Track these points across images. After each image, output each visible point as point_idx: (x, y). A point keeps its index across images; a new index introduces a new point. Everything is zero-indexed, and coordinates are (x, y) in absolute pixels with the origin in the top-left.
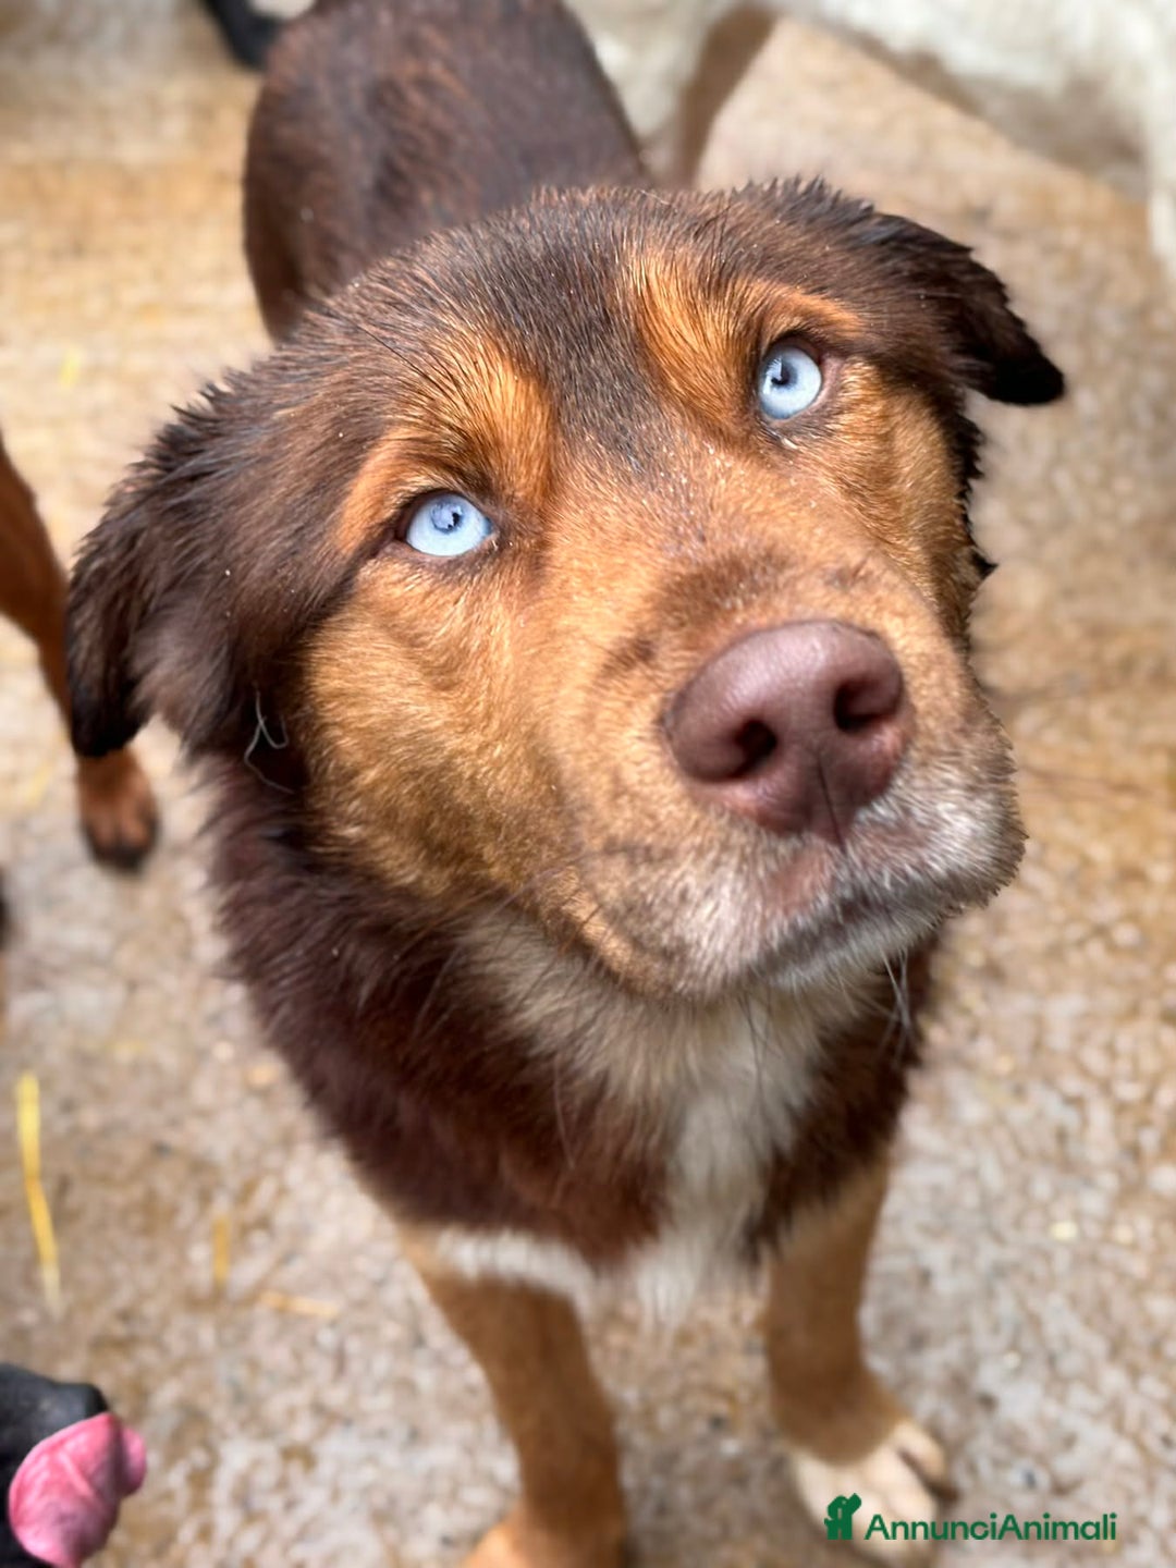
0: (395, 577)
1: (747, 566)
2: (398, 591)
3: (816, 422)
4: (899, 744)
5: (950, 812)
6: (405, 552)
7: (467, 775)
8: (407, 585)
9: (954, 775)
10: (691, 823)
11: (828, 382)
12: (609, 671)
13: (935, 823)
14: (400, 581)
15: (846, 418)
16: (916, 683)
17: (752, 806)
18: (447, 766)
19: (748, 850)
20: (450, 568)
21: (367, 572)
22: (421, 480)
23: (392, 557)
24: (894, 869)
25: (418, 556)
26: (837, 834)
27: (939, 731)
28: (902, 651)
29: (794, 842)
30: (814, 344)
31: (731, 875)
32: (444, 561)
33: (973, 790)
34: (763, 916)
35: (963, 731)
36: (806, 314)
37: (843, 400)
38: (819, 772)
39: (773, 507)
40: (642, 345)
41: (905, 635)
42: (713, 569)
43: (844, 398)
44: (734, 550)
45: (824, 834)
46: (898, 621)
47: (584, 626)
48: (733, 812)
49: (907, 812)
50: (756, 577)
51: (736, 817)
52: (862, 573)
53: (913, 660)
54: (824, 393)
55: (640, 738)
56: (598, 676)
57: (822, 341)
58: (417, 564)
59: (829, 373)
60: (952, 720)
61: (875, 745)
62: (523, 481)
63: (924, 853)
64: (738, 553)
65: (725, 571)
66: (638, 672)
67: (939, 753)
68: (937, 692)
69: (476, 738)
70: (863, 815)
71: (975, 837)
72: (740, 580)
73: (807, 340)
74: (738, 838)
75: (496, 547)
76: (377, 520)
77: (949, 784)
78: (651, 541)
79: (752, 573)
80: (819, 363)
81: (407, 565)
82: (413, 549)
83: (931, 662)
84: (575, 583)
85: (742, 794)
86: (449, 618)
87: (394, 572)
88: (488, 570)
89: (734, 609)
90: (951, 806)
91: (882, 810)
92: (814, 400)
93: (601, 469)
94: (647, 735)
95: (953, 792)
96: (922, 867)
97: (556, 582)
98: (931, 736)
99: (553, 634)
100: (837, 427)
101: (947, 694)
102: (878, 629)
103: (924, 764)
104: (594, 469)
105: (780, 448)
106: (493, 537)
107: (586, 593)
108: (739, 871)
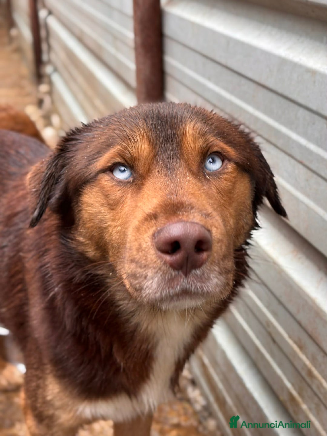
0: (107, 179)
1: (185, 205)
2: (105, 183)
3: (217, 174)
4: (206, 257)
5: (213, 277)
6: (111, 174)
7: (110, 232)
8: (108, 182)
9: (217, 268)
10: (154, 261)
11: (223, 166)
12: (146, 219)
13: (209, 279)
14: (107, 181)
15: (225, 176)
16: (215, 245)
17: (170, 262)
18: (106, 228)
19: (165, 272)
20: (120, 182)
21: (101, 176)
22: (119, 160)
23: (108, 175)
24: (195, 286)
25: (113, 177)
26: (186, 274)
27: (216, 258)
28: (214, 236)
29: (176, 272)
30: (223, 156)
31: (159, 276)
32: (119, 180)
33: (220, 274)
34: (163, 287)
35: (222, 259)
36: (222, 148)
37: (226, 171)
38: (187, 259)
39: (196, 192)
40: (180, 144)
41: (216, 232)
42: (177, 203)
43: (227, 171)
44: (183, 200)
45: (184, 273)
46: (215, 229)
47: (143, 207)
48: (165, 262)
49: (203, 274)
50: (186, 208)
51: (165, 263)
52: (211, 215)
53: (216, 239)
54: (222, 168)
55: (149, 237)
56: (143, 220)
57: (224, 155)
58: (112, 179)
59: (224, 164)
60: (220, 256)
61: (201, 256)
62: (142, 168)
63: (203, 285)
64: (183, 202)
65: (179, 205)
66: (153, 222)
67: (215, 262)
68: (219, 248)
69: (114, 224)
70: (194, 271)
71: (217, 285)
72: (182, 208)
73: (221, 155)
74: (164, 268)
75: (131, 181)
76: (107, 165)
77: (215, 270)
78: (165, 192)
79: (185, 207)
80: (223, 161)
81: (110, 178)
82: (113, 175)
83: (220, 241)
84: (145, 196)
85: (168, 258)
86: (117, 194)
87: (107, 178)
88: (129, 185)
89: (179, 215)
90: (214, 275)
91: (198, 272)
92: (219, 169)
93: (161, 171)
94: (150, 237)
95: (215, 272)
96: (202, 288)
97: (142, 194)
98: (214, 258)
99: (137, 206)
100: (222, 177)
101: (221, 250)
102: (211, 230)
103: (211, 264)
104: (160, 171)
105: (205, 178)
106: (132, 179)
107: (147, 199)
108: (161, 275)
